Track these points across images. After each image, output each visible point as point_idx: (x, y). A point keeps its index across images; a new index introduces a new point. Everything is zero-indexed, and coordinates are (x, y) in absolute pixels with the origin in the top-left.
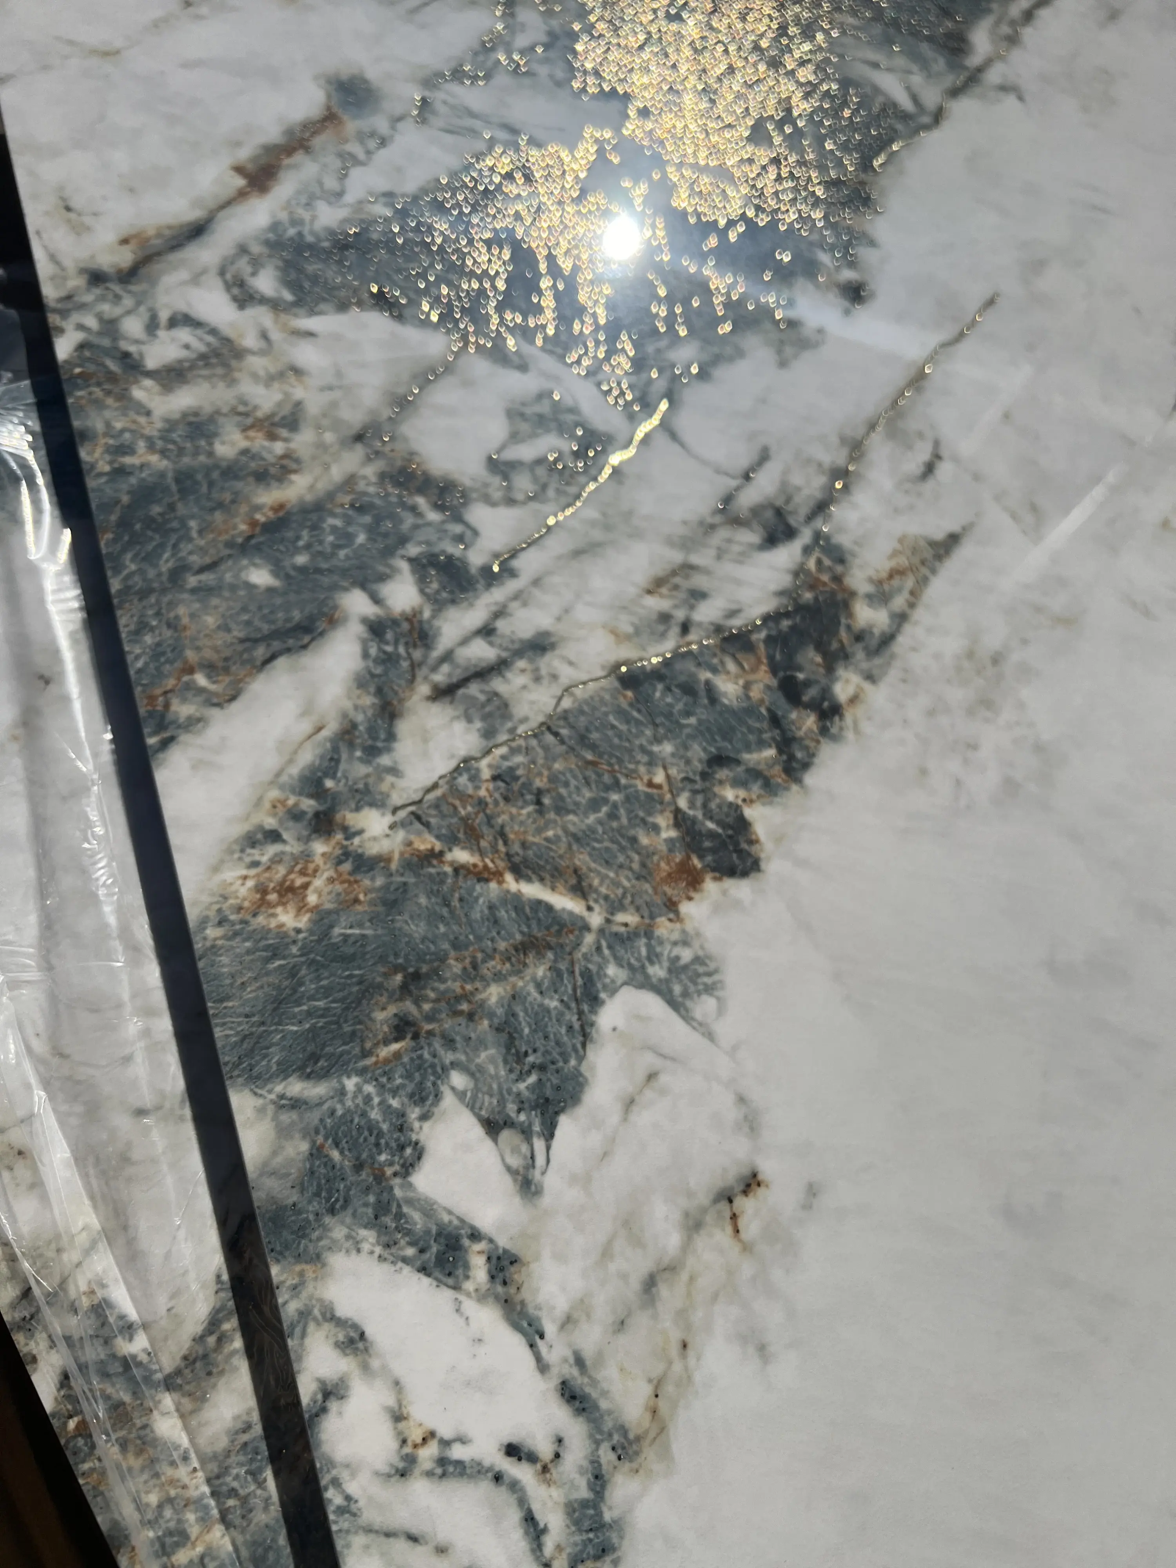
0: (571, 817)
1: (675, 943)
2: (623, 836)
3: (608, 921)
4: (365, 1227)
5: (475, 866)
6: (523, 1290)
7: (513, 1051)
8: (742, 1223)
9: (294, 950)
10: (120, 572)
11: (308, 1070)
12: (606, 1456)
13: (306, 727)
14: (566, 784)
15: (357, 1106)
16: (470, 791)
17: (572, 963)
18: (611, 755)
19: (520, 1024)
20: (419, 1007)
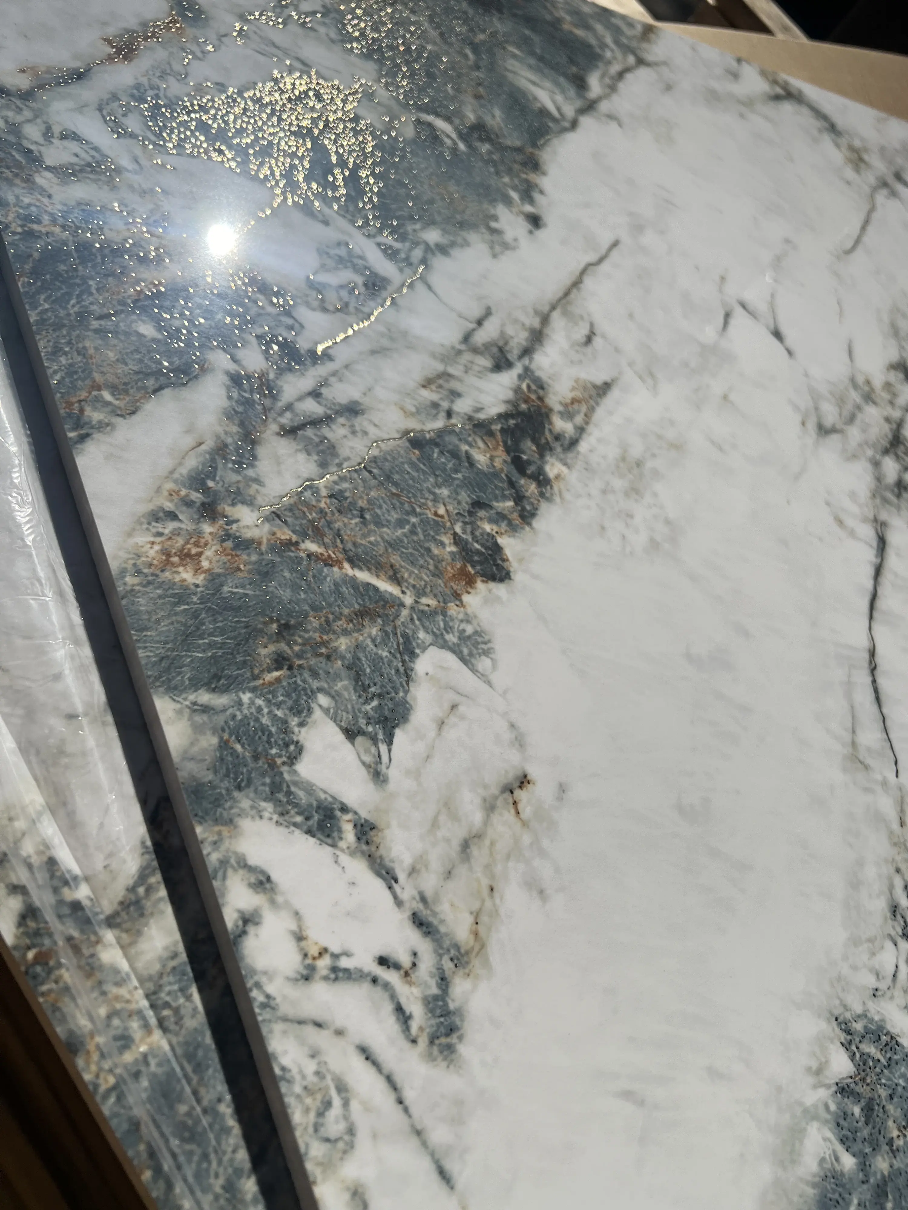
0: (385, 529)
1: (462, 621)
2: (421, 546)
3: (416, 602)
4: (265, 800)
5: (322, 554)
6: (381, 847)
7: (360, 683)
8: (520, 807)
9: (195, 599)
10: (36, 308)
11: (213, 686)
12: (448, 965)
13: (189, 441)
14: (380, 507)
15: (252, 714)
16: (314, 503)
17: (395, 628)
18: (409, 492)
19: (363, 665)
20: (291, 648)
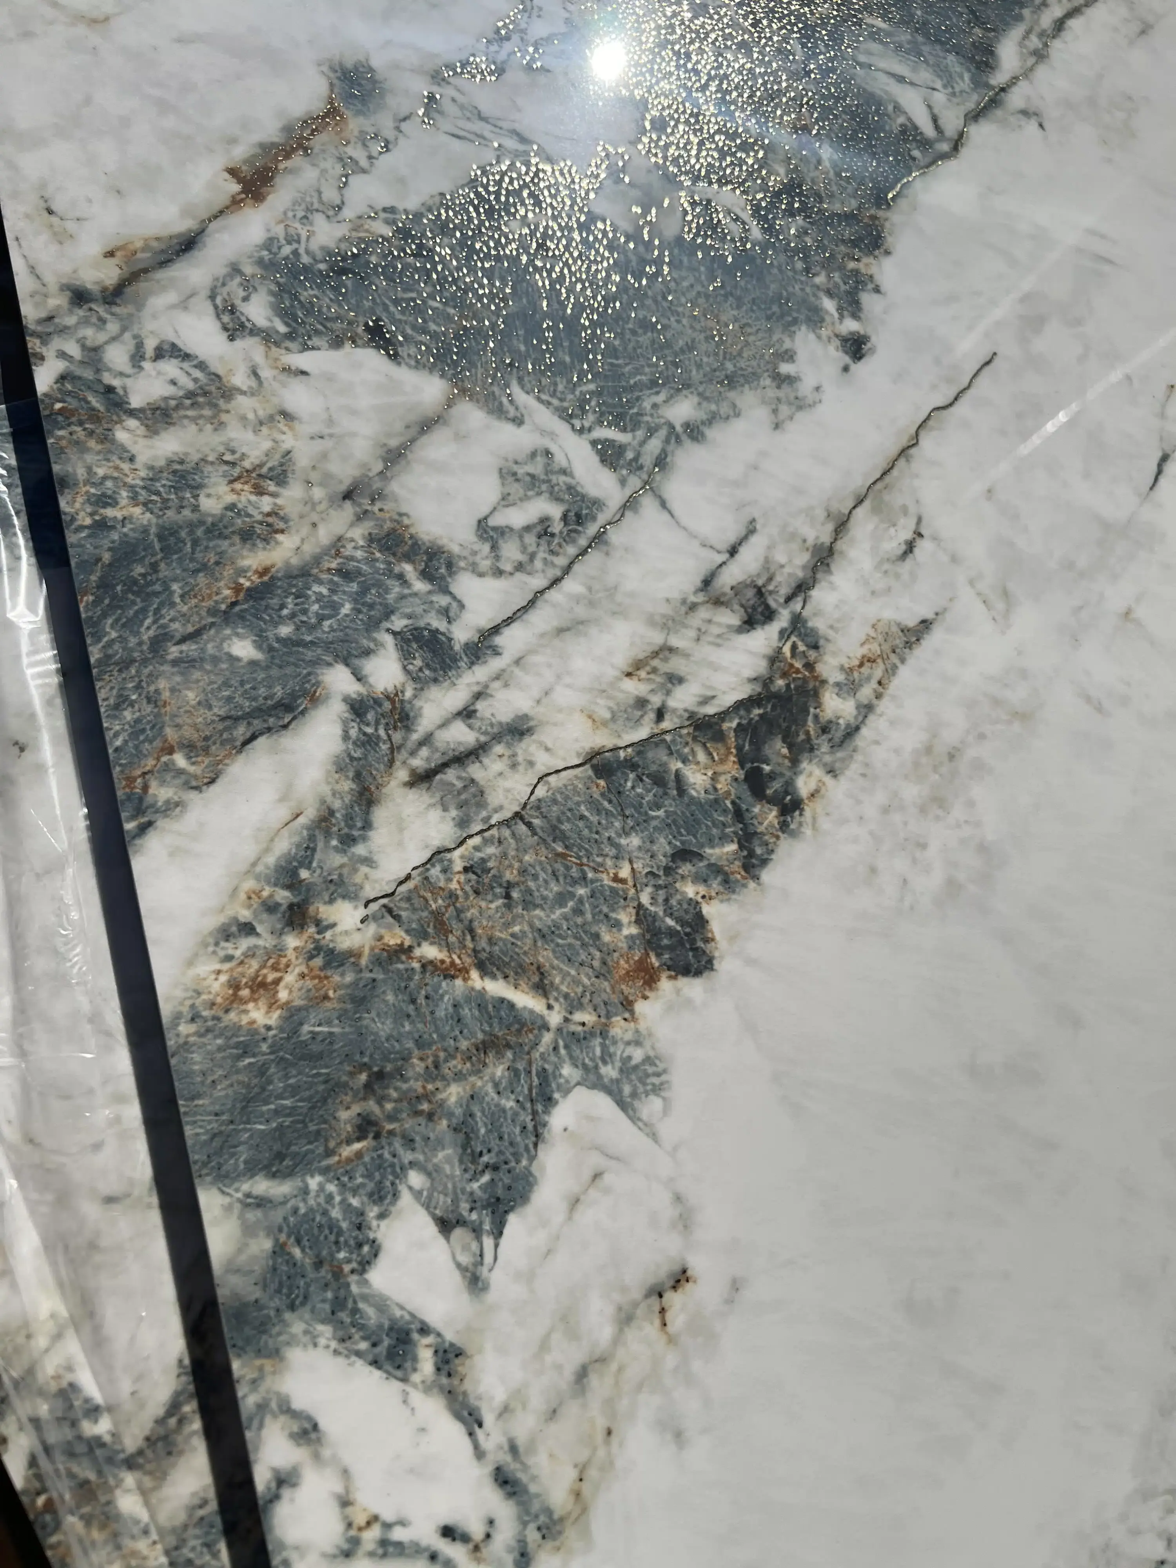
0: (538, 912)
1: (628, 1043)
2: (585, 932)
3: (566, 1020)
4: (323, 1322)
5: (442, 962)
6: (466, 1381)
7: (469, 1151)
8: (669, 1316)
9: (264, 1047)
10: (99, 640)
11: (274, 1169)
12: (533, 1535)
13: (284, 813)
14: (535, 877)
15: (319, 1204)
16: (442, 884)
17: (530, 1063)
18: (581, 847)
19: (477, 1123)
20: (381, 1106)
